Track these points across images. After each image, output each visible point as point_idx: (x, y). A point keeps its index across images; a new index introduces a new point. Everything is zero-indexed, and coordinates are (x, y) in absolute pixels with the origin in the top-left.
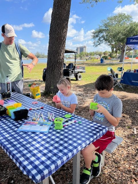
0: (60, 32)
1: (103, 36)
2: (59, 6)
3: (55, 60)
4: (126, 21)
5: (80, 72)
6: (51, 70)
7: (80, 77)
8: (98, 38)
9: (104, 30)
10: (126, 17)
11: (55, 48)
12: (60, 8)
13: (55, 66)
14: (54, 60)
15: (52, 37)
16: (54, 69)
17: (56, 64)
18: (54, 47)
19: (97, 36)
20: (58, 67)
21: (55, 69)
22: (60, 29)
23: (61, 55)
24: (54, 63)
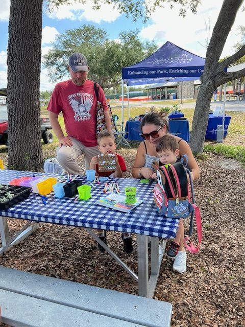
0: (30, 59)
1: (64, 64)
2: (25, 13)
3: (26, 109)
4: (97, 38)
5: (49, 129)
6: (20, 128)
7: (51, 136)
8: (55, 67)
9: (64, 52)
10: (96, 33)
11: (24, 88)
12: (27, 18)
13: (28, 119)
14: (24, 109)
15: (16, 68)
16: (25, 125)
17: (28, 116)
18: (22, 85)
19: (53, 63)
20: (32, 122)
21: (28, 125)
22: (29, 54)
23: (35, 100)
24: (25, 115)
